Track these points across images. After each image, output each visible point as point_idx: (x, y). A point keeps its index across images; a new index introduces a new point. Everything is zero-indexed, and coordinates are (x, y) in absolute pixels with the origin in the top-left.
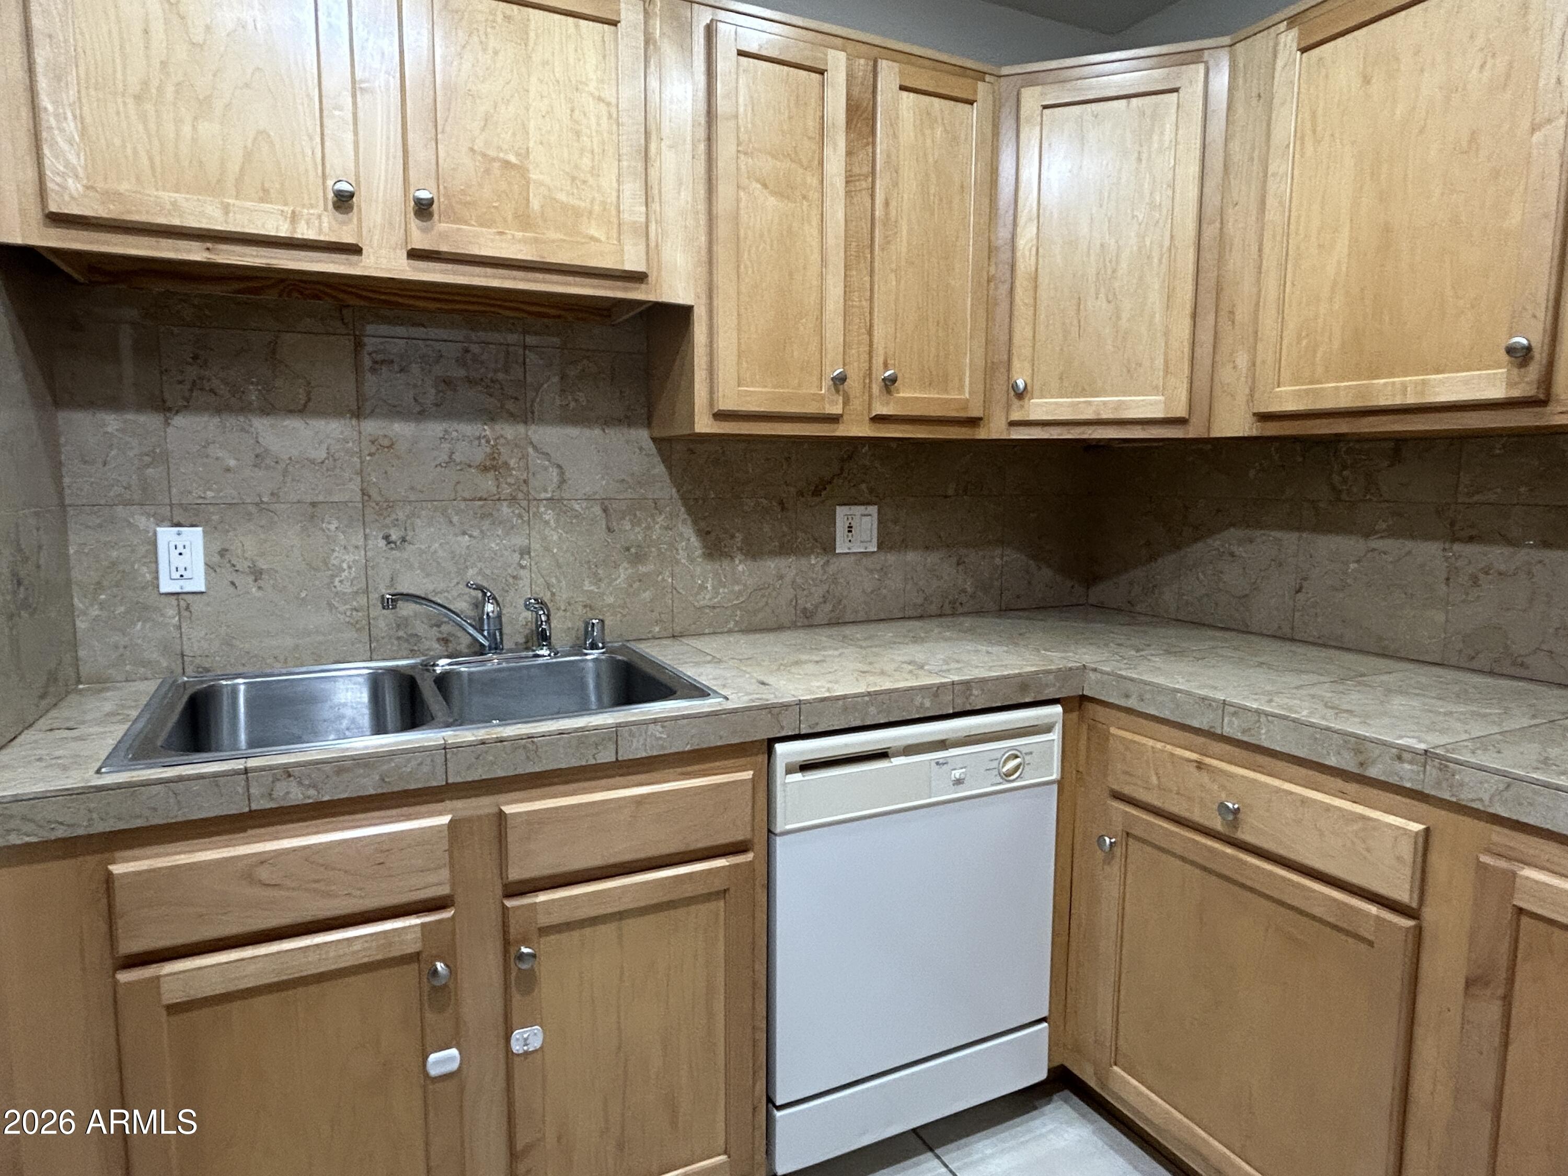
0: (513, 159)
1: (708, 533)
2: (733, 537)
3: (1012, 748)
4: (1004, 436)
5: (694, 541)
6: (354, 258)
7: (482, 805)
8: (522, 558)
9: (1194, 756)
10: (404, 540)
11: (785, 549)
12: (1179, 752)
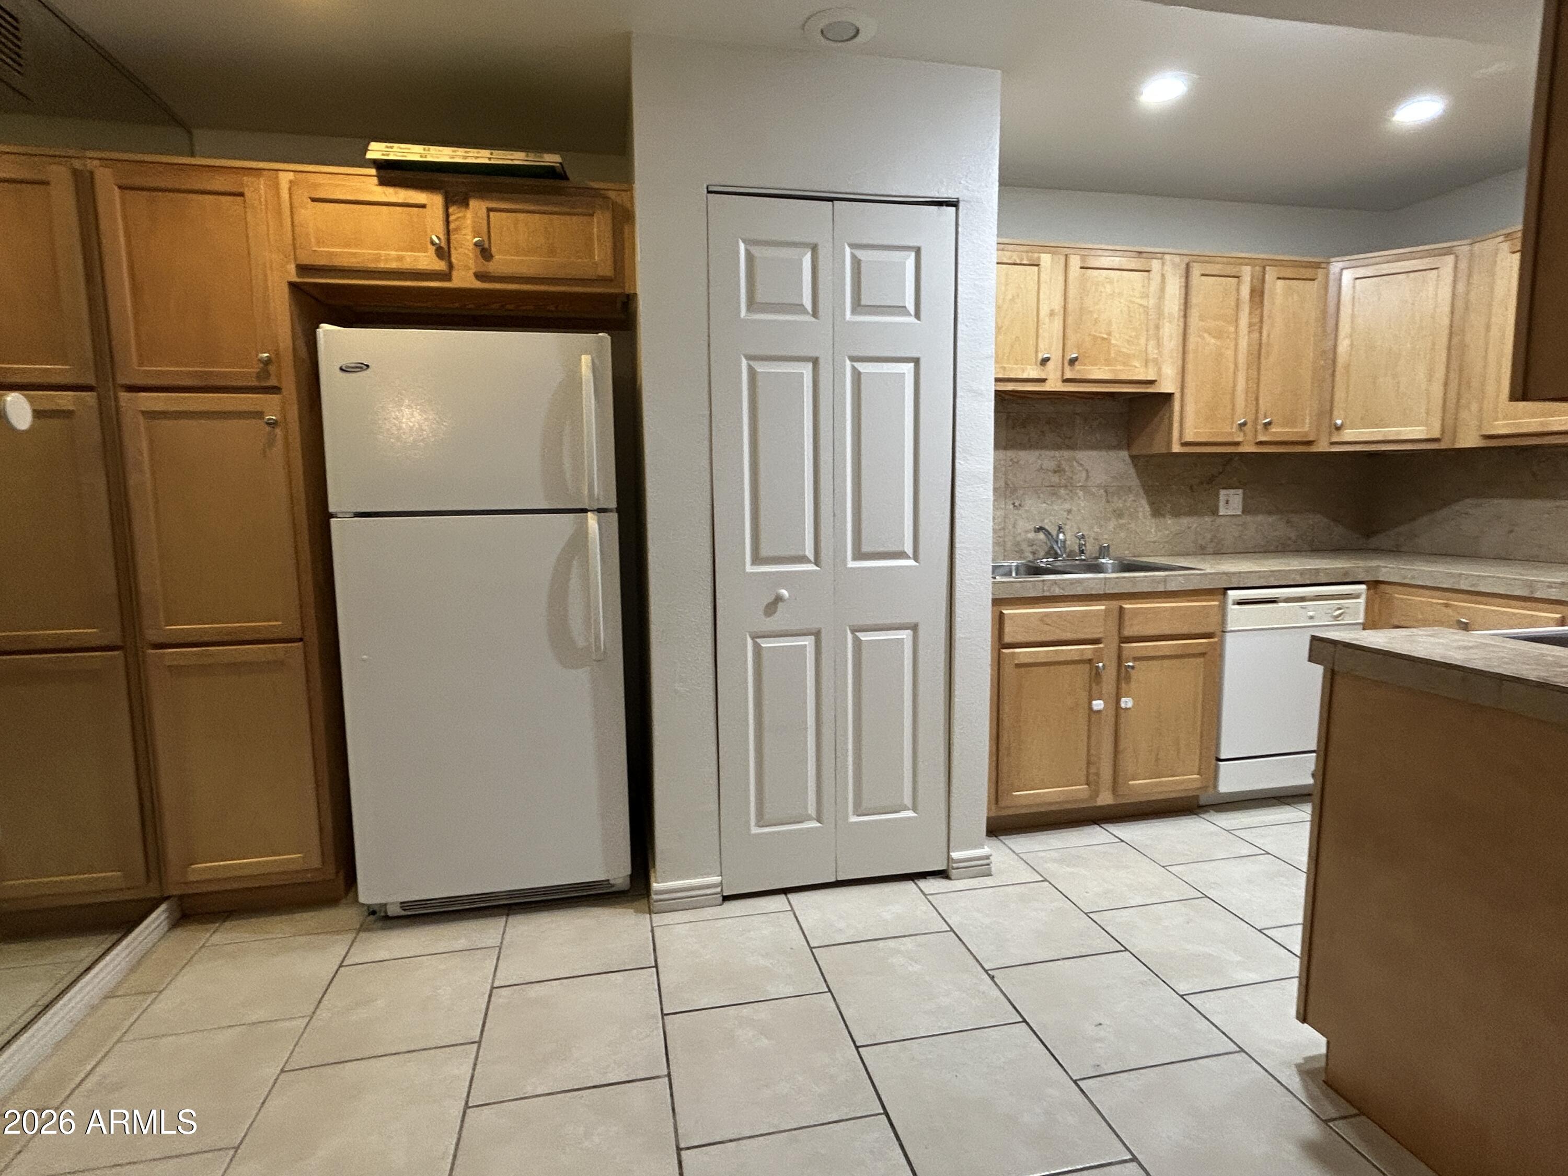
0: (1105, 336)
1: (1154, 504)
2: (1166, 506)
3: (1338, 604)
4: (1328, 450)
5: (1147, 508)
6: (1043, 384)
7: (1114, 604)
8: (1068, 515)
9: (1445, 602)
10: (1020, 505)
11: (1192, 512)
12: (1434, 601)
